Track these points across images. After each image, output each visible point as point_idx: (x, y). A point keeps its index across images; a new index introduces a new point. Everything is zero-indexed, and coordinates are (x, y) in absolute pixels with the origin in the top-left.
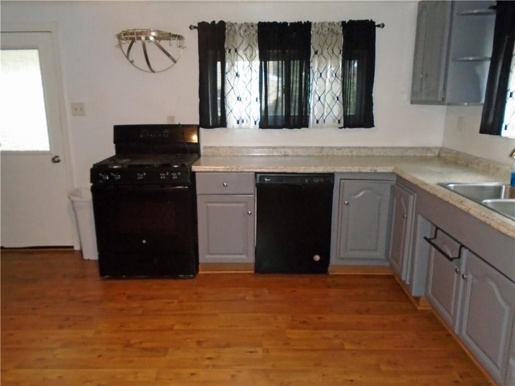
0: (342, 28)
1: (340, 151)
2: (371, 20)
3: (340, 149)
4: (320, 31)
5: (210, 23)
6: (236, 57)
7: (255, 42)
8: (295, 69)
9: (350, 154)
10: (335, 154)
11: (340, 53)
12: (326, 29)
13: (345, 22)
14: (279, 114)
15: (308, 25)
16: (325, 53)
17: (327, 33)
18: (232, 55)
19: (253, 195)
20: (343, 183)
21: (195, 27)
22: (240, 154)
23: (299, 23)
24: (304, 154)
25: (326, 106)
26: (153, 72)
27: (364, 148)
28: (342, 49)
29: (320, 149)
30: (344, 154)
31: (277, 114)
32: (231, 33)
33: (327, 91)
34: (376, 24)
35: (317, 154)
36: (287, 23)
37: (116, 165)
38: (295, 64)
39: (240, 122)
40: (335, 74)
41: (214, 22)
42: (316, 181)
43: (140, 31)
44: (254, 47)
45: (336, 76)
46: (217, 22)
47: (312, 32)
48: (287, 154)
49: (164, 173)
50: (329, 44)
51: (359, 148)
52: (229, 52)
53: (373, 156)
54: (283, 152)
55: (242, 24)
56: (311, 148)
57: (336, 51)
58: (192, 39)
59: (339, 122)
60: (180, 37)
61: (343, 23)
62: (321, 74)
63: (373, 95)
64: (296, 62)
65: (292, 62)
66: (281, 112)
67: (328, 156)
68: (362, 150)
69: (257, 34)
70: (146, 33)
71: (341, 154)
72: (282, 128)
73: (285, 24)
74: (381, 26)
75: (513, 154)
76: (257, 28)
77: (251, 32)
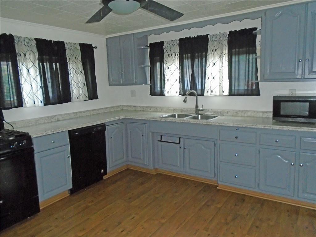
1: (85, 113)
2: (91, 44)
3: (85, 112)
9: (89, 114)
10: (83, 115)
13: (81, 44)
22: (30, 125)
24: (68, 118)
27: (95, 110)
29: (75, 114)
30: (87, 114)
34: (93, 46)
35: (74, 117)
36: (52, 41)
42: (99, 128)
48: (59, 119)
51: (92, 110)
53: (99, 114)
54: (57, 119)
55: (25, 38)
56: (71, 113)
67: (79, 117)
68: (94, 111)
71: (85, 115)
74: (96, 48)
75: (185, 101)
76: (35, 41)
77: (32, 44)
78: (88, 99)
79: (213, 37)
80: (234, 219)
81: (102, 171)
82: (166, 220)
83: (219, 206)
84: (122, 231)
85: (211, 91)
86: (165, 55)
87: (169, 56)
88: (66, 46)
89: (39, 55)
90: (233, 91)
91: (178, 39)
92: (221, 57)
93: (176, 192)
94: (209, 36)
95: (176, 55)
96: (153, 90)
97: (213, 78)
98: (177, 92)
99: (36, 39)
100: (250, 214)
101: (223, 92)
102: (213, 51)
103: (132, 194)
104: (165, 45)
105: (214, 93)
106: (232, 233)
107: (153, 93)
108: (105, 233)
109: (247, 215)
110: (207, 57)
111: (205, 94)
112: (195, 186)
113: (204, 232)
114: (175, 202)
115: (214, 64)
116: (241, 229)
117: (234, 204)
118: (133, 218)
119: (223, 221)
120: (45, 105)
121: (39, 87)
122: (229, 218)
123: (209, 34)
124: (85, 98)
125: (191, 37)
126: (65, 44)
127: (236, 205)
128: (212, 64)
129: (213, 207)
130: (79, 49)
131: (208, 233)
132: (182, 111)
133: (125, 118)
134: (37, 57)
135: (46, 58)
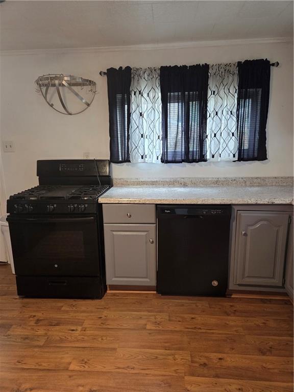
0: (238, 68)
1: (235, 182)
2: (266, 59)
3: (235, 180)
4: (217, 73)
5: (118, 69)
6: (140, 98)
7: (158, 86)
8: (194, 109)
11: (236, 92)
12: (223, 70)
13: (241, 62)
14: (179, 149)
15: (206, 67)
16: (222, 93)
17: (223, 74)
18: (137, 96)
19: (155, 225)
20: (240, 214)
21: (105, 73)
23: (198, 66)
25: (222, 141)
26: (71, 114)
28: (237, 88)
31: (177, 150)
32: (136, 77)
33: (222, 128)
34: (271, 63)
36: (187, 67)
37: (32, 197)
38: (194, 105)
39: (144, 157)
40: (231, 112)
41: (121, 68)
42: (213, 212)
43: (54, 76)
44: (157, 90)
45: (231, 114)
46: (124, 68)
47: (209, 74)
48: (186, 184)
49: (73, 204)
50: (225, 84)
52: (135, 94)
55: (146, 69)
57: (232, 90)
58: (102, 84)
59: (234, 156)
60: (91, 83)
61: (239, 63)
62: (217, 113)
63: (266, 130)
64: (194, 103)
65: (191, 103)
66: (181, 148)
68: (256, 181)
69: (159, 78)
70: (60, 78)
72: (181, 163)
73: (185, 67)
74: (276, 64)
76: (159, 71)
77: (154, 76)
81: (216, 283)
88: (210, 71)
120: (163, 162)
124: (230, 158)
126: (210, 67)
135: (178, 95)
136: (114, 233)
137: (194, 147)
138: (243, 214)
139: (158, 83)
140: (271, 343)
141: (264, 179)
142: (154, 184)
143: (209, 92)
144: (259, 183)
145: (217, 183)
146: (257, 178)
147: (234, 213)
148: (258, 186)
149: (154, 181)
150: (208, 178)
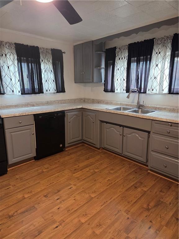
0: (51, 51)
6: (6, 58)
12: (45, 51)
18: (4, 57)
19: (34, 125)
23: (34, 46)
25: (49, 83)
33: (49, 78)
35: (46, 104)
42: (59, 114)
45: (52, 72)
48: (34, 105)
50: (47, 58)
52: (2, 56)
54: (32, 105)
55: (7, 42)
61: (51, 49)
62: (46, 70)
69: (15, 49)
72: (32, 94)
73: (27, 45)
74: (64, 53)
75: (128, 97)
76: (14, 45)
77: (12, 47)
78: (56, 92)
79: (159, 40)
80: (156, 206)
81: (61, 145)
82: (95, 195)
83: (145, 189)
84: (58, 199)
85: (152, 90)
86: (117, 58)
87: (119, 59)
88: (40, 50)
89: (18, 56)
90: (172, 90)
91: (128, 45)
92: (164, 58)
93: (112, 169)
94: (155, 40)
95: (125, 58)
96: (106, 87)
97: (155, 78)
98: (124, 90)
99: (15, 44)
100: (173, 204)
101: (163, 90)
102: (157, 53)
103: (78, 166)
104: (117, 50)
105: (154, 91)
106: (151, 222)
107: (106, 90)
108: (44, 198)
109: (170, 203)
110: (151, 59)
111: (147, 92)
112: (130, 167)
113: (125, 214)
114: (108, 179)
115: (157, 65)
116: (160, 218)
117: (160, 190)
118: (71, 188)
119: (145, 206)
120: (22, 94)
121: (17, 81)
122: (152, 204)
123: (155, 38)
124: (54, 91)
125: (139, 42)
126: (39, 48)
127: (161, 191)
128: (155, 66)
129: (139, 189)
130: (51, 53)
131: (128, 216)
132: (127, 105)
133: (82, 108)
134: (16, 58)
135: (24, 59)
136: (12, 134)
137: (36, 86)
138: (69, 114)
139: (14, 52)
140: (88, 156)
141: (65, 100)
142: (16, 106)
143: (41, 61)
144: (64, 102)
145: (48, 103)
146: (62, 100)
147: (66, 114)
148: (64, 104)
149: (16, 105)
150: (43, 101)
